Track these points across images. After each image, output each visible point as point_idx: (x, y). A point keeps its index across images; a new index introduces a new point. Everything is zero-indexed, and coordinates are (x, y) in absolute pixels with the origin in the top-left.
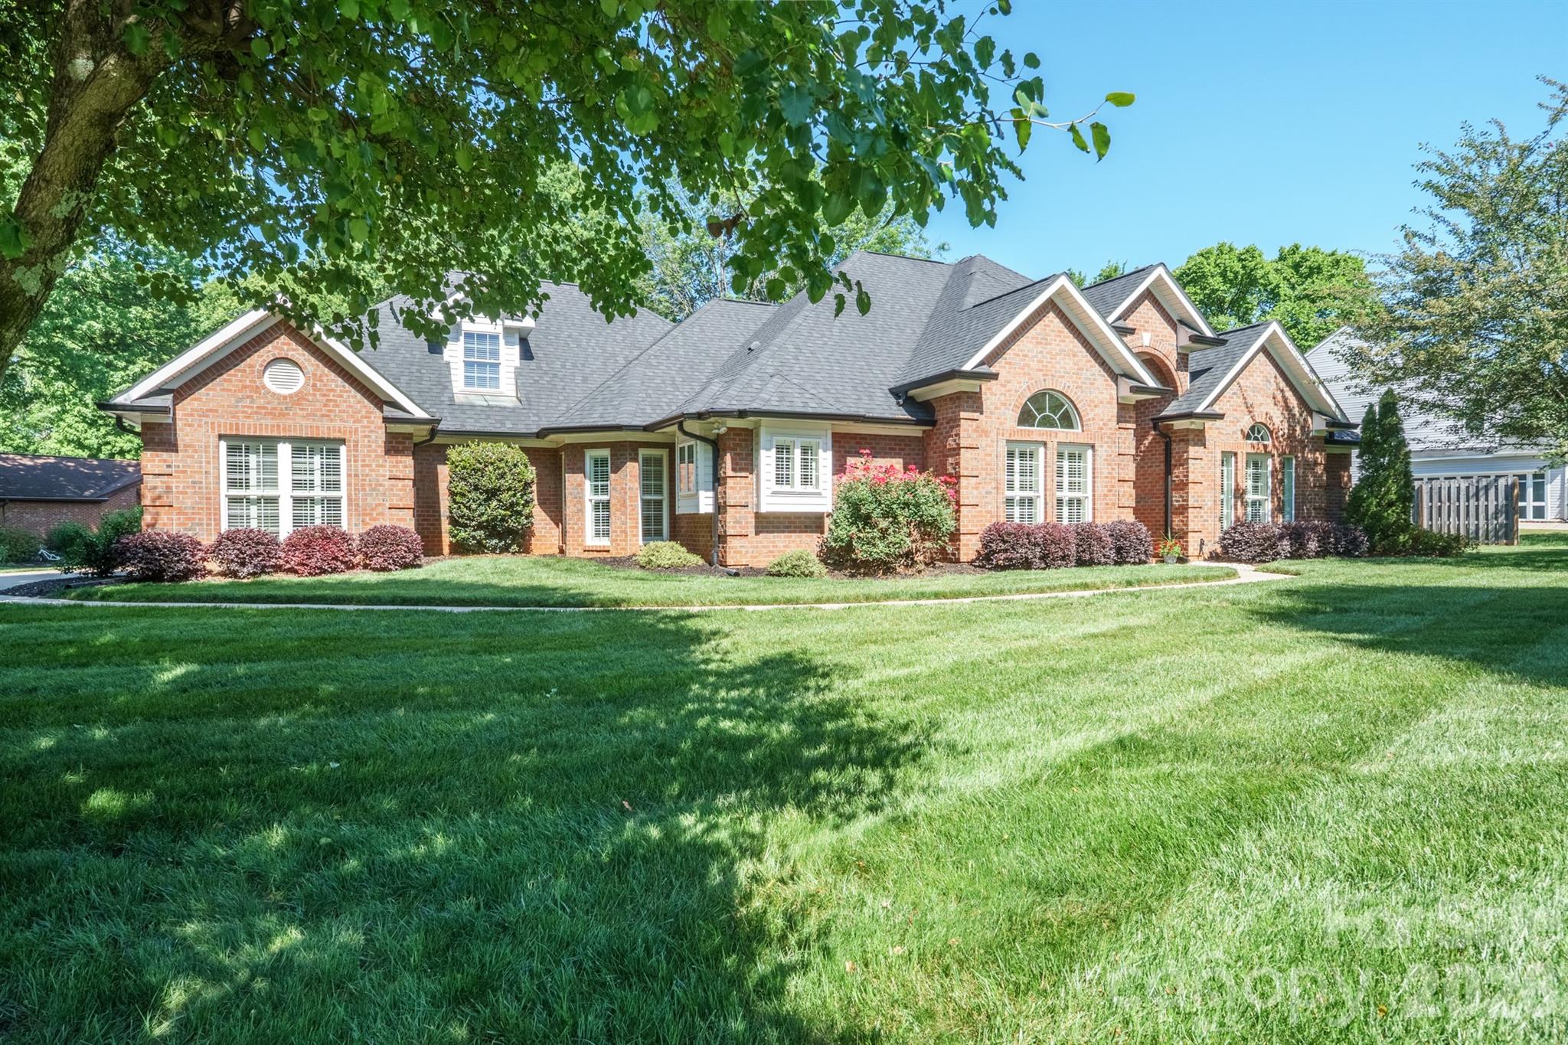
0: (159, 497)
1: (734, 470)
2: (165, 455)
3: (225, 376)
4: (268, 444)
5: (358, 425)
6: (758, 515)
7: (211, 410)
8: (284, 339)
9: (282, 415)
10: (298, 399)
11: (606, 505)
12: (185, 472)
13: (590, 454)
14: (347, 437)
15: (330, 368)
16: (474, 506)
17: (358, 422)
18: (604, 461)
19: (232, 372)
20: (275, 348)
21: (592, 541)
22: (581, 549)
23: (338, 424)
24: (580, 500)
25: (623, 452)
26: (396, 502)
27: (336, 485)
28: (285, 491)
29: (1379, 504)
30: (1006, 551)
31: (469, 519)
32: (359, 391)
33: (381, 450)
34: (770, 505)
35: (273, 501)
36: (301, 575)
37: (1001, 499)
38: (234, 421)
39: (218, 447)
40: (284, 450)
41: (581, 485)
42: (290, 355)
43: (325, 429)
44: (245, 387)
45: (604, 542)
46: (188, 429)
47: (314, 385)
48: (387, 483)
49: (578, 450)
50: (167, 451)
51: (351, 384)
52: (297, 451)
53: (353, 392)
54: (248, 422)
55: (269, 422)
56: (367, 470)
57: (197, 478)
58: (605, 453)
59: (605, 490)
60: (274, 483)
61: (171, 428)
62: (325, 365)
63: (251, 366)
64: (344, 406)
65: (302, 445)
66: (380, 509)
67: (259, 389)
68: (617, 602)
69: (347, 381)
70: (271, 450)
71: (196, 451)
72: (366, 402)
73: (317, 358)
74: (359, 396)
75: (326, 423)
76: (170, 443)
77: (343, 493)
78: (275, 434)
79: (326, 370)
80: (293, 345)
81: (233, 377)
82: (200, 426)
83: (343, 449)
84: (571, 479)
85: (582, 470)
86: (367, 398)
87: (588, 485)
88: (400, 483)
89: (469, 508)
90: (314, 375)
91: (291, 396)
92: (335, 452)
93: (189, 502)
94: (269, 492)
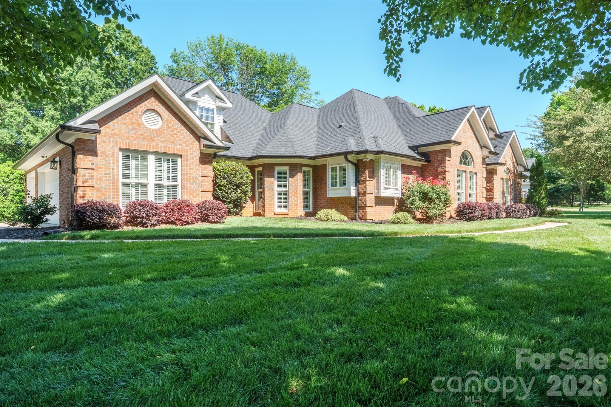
0: (87, 181)
1: (369, 177)
2: (91, 158)
3: (123, 116)
4: (142, 154)
5: (188, 148)
6: (376, 198)
7: (115, 134)
8: (153, 99)
9: (152, 140)
10: (159, 132)
11: (286, 193)
12: (101, 168)
13: (277, 169)
14: (183, 154)
15: (175, 117)
16: (230, 192)
17: (187, 146)
18: (285, 173)
19: (127, 114)
20: (148, 103)
21: (277, 210)
22: (273, 214)
23: (178, 146)
24: (273, 191)
25: (294, 169)
26: (204, 188)
27: (175, 179)
28: (152, 181)
29: (539, 198)
30: (471, 213)
31: (227, 198)
32: (188, 130)
33: (198, 162)
34: (384, 193)
35: (144, 186)
36: (176, 225)
37: (456, 193)
38: (128, 141)
39: (118, 155)
40: (151, 158)
41: (273, 183)
42: (156, 108)
43: (173, 149)
44: (133, 123)
45: (283, 210)
46: (103, 144)
47: (167, 126)
48: (201, 179)
49: (272, 166)
50: (91, 155)
51: (184, 126)
52: (158, 160)
53: (186, 130)
54: (135, 142)
55: (145, 143)
56: (191, 171)
57: (107, 171)
58: (286, 168)
59: (285, 186)
60: (146, 176)
61: (94, 142)
62: (173, 115)
63: (136, 112)
64: (181, 138)
65: (160, 156)
66: (197, 192)
67: (140, 125)
68: (396, 234)
69: (183, 124)
70: (144, 159)
71: (107, 156)
72: (191, 136)
73: (169, 111)
74: (188, 133)
75: (173, 146)
76: (93, 151)
77: (179, 182)
78: (148, 150)
79: (173, 118)
80: (157, 103)
81: (127, 117)
82: (109, 142)
83: (179, 160)
84: (267, 181)
85: (273, 176)
86: (192, 134)
87: (276, 183)
88: (206, 179)
89: (227, 193)
90: (167, 120)
91: (156, 130)
92: (175, 161)
93: (103, 185)
94: (143, 181)
